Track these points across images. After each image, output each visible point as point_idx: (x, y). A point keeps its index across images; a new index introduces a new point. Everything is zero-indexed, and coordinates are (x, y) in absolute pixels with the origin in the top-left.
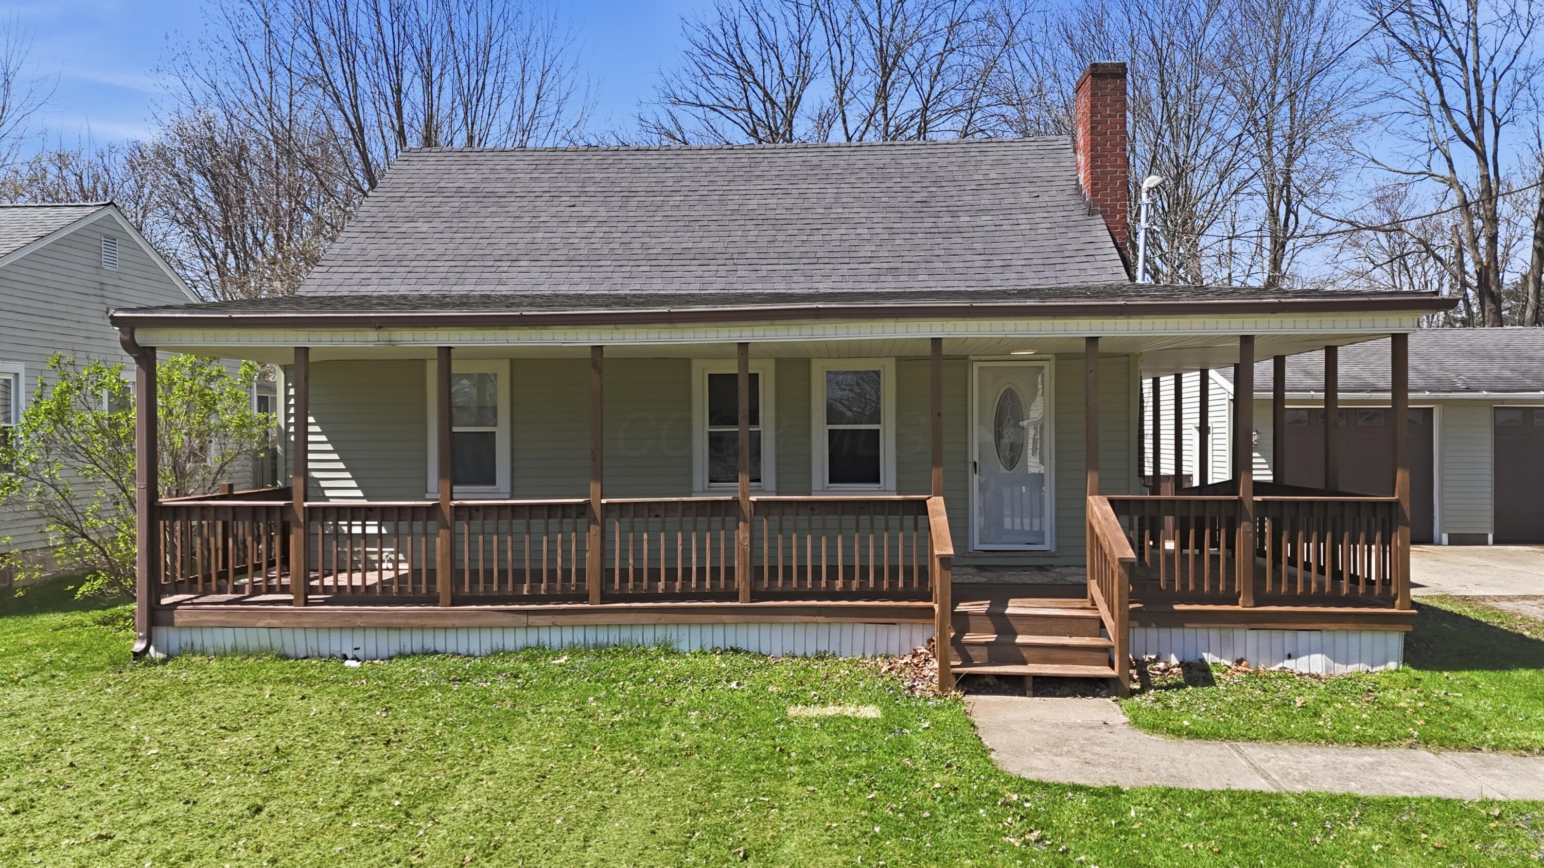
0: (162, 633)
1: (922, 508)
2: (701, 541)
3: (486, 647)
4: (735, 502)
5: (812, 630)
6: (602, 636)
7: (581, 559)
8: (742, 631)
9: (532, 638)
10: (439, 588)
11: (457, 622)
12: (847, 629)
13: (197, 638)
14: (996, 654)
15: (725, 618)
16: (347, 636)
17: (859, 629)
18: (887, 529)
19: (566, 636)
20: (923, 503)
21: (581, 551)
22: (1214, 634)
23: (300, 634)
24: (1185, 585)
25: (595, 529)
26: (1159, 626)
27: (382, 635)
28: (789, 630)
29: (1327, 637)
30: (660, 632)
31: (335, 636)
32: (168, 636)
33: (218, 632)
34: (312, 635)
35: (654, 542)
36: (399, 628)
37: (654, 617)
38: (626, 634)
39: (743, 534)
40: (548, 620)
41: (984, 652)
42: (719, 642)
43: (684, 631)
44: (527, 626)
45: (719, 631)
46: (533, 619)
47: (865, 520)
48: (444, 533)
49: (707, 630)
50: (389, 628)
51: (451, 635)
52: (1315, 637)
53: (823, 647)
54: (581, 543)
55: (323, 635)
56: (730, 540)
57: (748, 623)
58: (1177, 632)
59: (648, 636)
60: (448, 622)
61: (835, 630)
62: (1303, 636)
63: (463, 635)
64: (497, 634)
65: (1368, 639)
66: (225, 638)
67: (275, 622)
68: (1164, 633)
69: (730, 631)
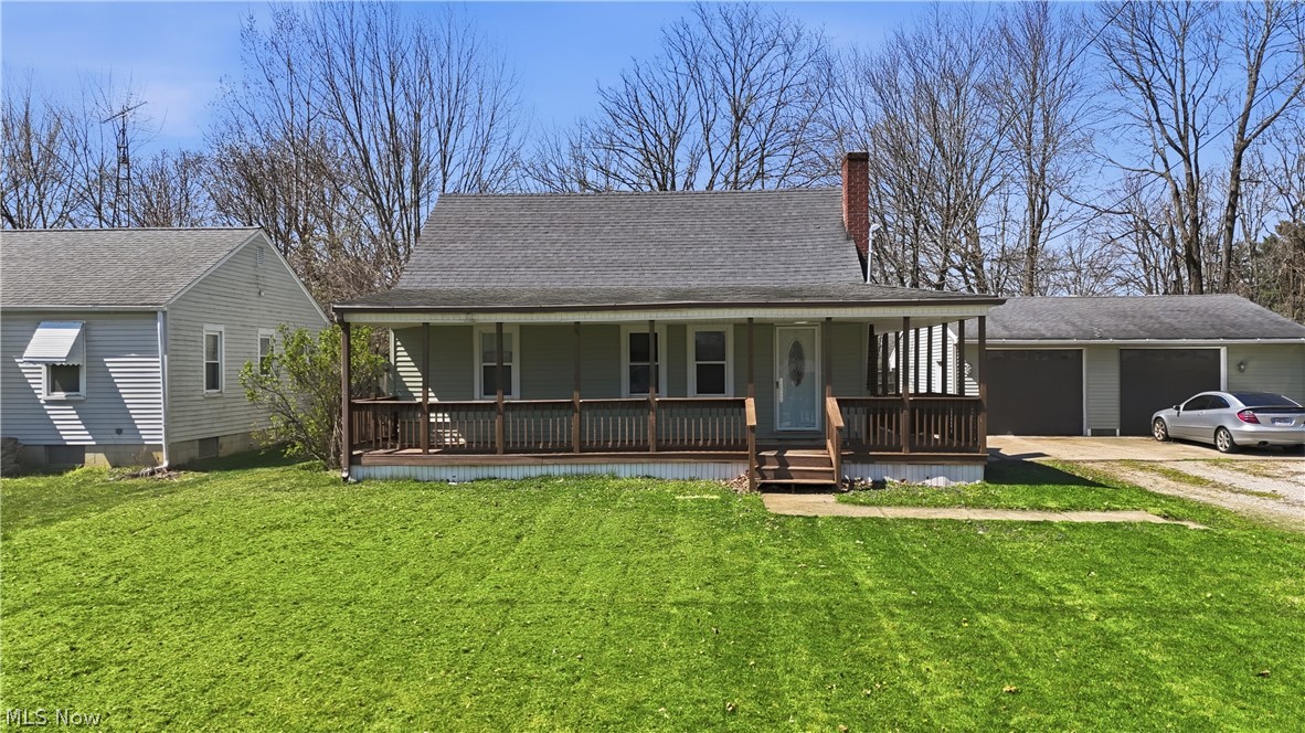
0: (356, 469)
1: (743, 402)
2: (630, 421)
3: (521, 476)
4: (648, 401)
5: (687, 466)
6: (580, 469)
7: (569, 431)
8: (652, 466)
9: (545, 470)
10: (497, 445)
11: (506, 462)
12: (705, 466)
13: (372, 471)
14: (777, 474)
15: (643, 460)
16: (449, 469)
17: (711, 466)
18: (725, 414)
19: (563, 470)
20: (743, 401)
21: (569, 426)
22: (890, 467)
23: (425, 469)
24: (875, 442)
25: (576, 415)
26: (862, 463)
27: (467, 469)
28: (675, 466)
29: (946, 468)
30: (610, 467)
31: (444, 470)
32: (359, 471)
33: (383, 468)
34: (431, 469)
35: (606, 421)
36: (476, 466)
37: (607, 460)
38: (592, 468)
39: (652, 417)
40: (553, 461)
41: (772, 473)
42: (640, 473)
43: (622, 467)
44: (542, 465)
45: (640, 467)
46: (545, 461)
47: (714, 410)
48: (499, 417)
49: (634, 466)
50: (471, 466)
51: (503, 469)
52: (940, 467)
53: (692, 475)
54: (569, 422)
55: (437, 469)
56: (645, 421)
57: (654, 463)
58: (871, 466)
59: (603, 469)
60: (500, 463)
61: (699, 466)
62: (934, 467)
63: (509, 469)
64: (526, 468)
65: (966, 469)
66: (387, 471)
67: (413, 463)
68: (865, 466)
69: (645, 466)
